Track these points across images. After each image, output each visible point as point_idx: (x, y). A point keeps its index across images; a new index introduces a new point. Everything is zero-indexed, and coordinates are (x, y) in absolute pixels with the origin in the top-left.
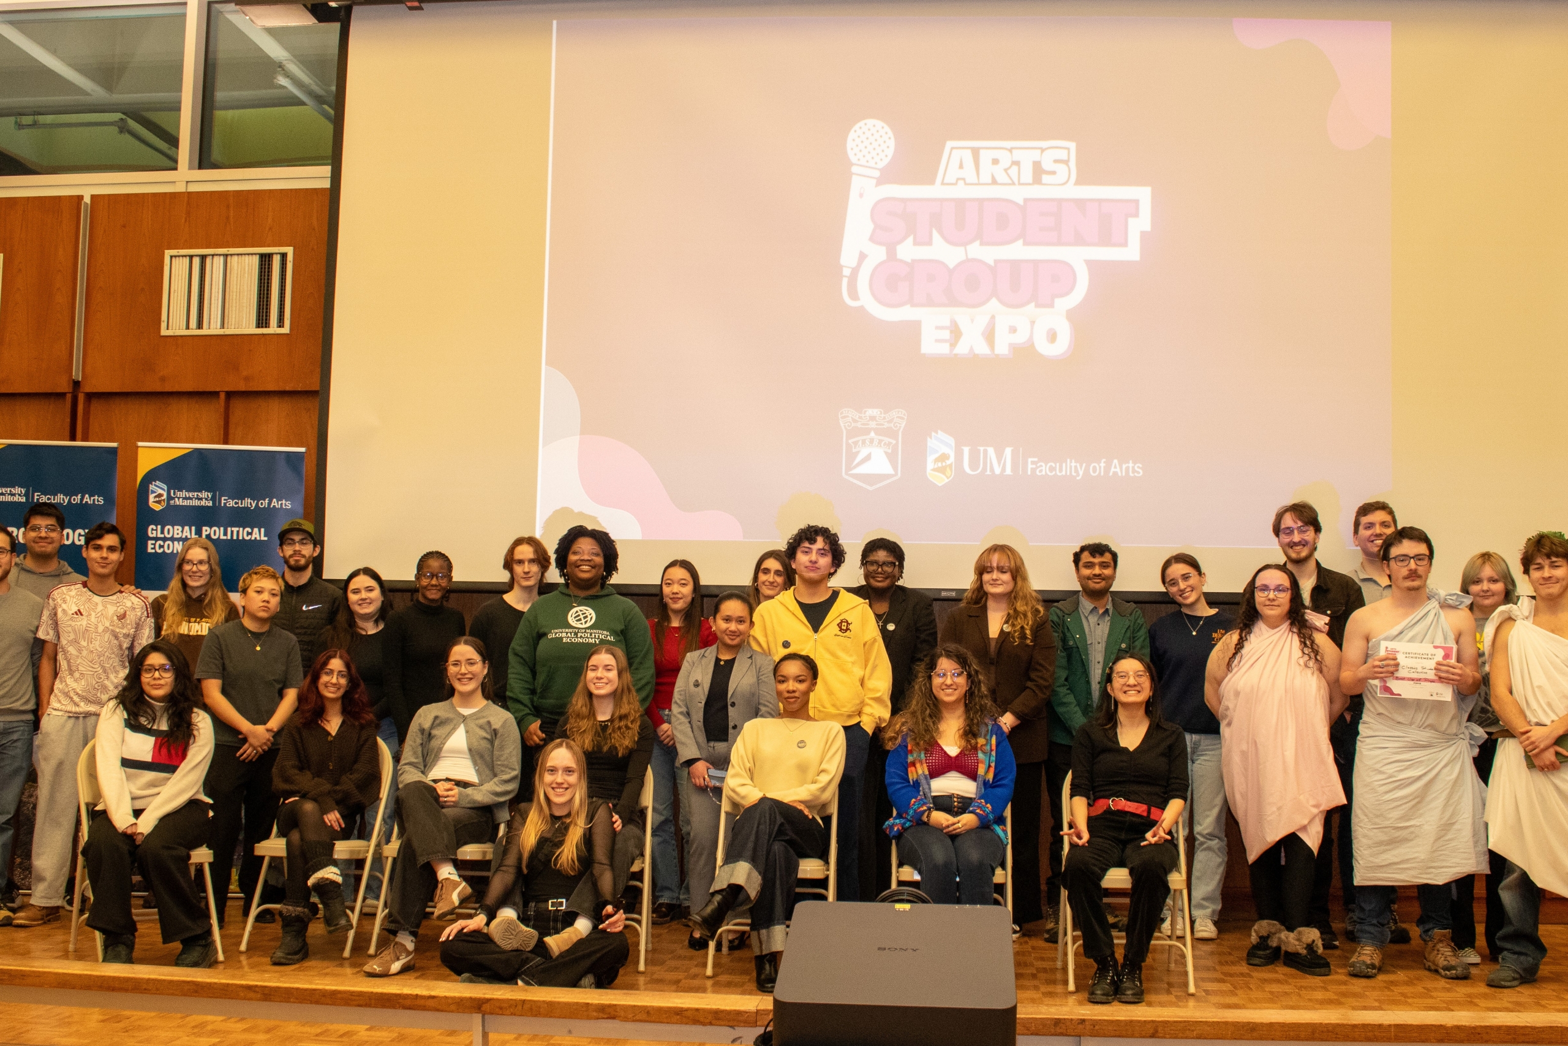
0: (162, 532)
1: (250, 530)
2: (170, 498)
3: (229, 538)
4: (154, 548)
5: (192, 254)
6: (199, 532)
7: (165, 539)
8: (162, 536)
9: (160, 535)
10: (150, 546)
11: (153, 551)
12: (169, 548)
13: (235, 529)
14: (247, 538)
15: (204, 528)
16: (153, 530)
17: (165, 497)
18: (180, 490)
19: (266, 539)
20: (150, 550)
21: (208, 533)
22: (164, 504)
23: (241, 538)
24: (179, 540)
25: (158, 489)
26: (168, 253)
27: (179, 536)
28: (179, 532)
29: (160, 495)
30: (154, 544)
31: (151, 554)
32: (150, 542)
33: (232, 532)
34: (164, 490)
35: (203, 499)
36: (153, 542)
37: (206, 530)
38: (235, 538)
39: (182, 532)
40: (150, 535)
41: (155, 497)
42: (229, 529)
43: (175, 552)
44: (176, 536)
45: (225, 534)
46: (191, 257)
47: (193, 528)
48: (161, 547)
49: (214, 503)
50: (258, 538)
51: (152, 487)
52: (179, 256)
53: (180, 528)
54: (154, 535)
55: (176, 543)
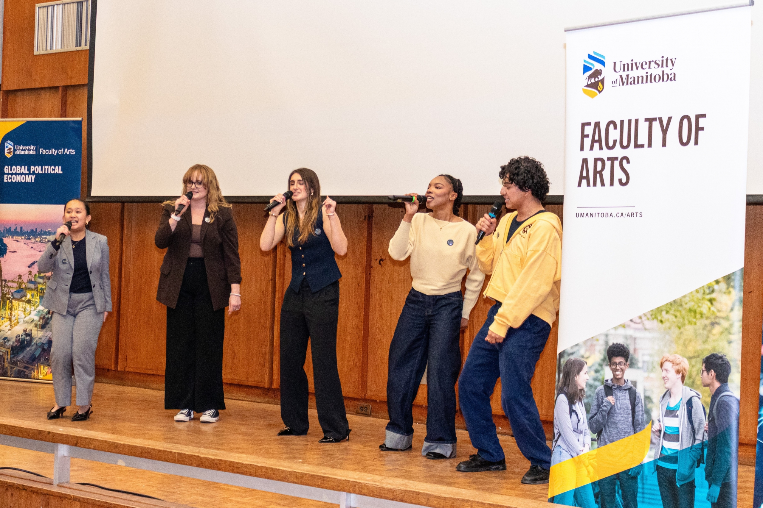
0: (11, 170)
1: (54, 168)
2: (15, 150)
3: (44, 172)
4: (7, 180)
5: (47, 5)
6: (29, 170)
7: (12, 174)
8: (11, 172)
9: (10, 172)
10: (5, 178)
11: (7, 181)
12: (14, 179)
13: (46, 167)
14: (52, 172)
15: (32, 167)
16: (6, 169)
17: (12, 150)
18: (20, 145)
19: (62, 172)
20: (5, 181)
21: (33, 170)
22: (12, 154)
23: (49, 172)
24: (19, 174)
25: (9, 145)
26: (37, 5)
27: (19, 172)
28: (19, 170)
29: (10, 149)
30: (7, 177)
31: (6, 182)
32: (5, 176)
33: (45, 169)
34: (12, 145)
35: (30, 150)
36: (7, 176)
37: (33, 168)
38: (46, 172)
39: (21, 169)
40: (6, 172)
41: (8, 150)
42: (44, 167)
43: (17, 181)
44: (18, 172)
45: (42, 170)
46: (48, 6)
47: (26, 167)
48: (10, 178)
49: (36, 152)
50: (58, 173)
51: (6, 144)
52: (42, 7)
53: (19, 167)
54: (7, 172)
55: (17, 176)
